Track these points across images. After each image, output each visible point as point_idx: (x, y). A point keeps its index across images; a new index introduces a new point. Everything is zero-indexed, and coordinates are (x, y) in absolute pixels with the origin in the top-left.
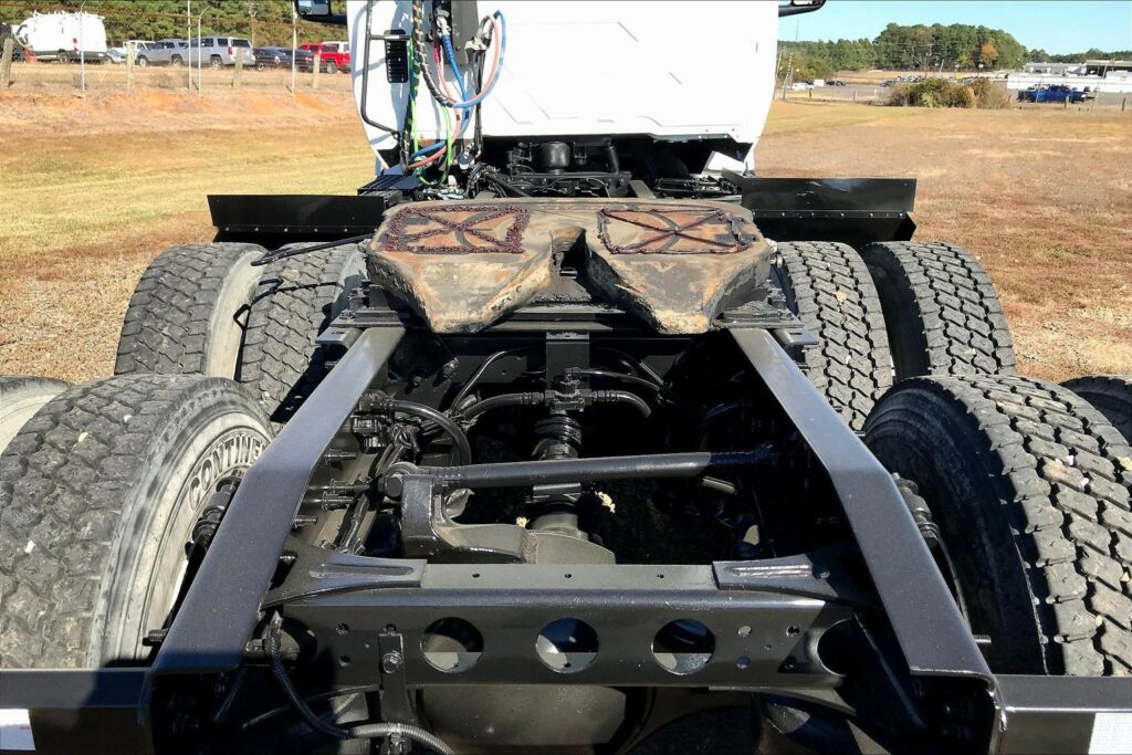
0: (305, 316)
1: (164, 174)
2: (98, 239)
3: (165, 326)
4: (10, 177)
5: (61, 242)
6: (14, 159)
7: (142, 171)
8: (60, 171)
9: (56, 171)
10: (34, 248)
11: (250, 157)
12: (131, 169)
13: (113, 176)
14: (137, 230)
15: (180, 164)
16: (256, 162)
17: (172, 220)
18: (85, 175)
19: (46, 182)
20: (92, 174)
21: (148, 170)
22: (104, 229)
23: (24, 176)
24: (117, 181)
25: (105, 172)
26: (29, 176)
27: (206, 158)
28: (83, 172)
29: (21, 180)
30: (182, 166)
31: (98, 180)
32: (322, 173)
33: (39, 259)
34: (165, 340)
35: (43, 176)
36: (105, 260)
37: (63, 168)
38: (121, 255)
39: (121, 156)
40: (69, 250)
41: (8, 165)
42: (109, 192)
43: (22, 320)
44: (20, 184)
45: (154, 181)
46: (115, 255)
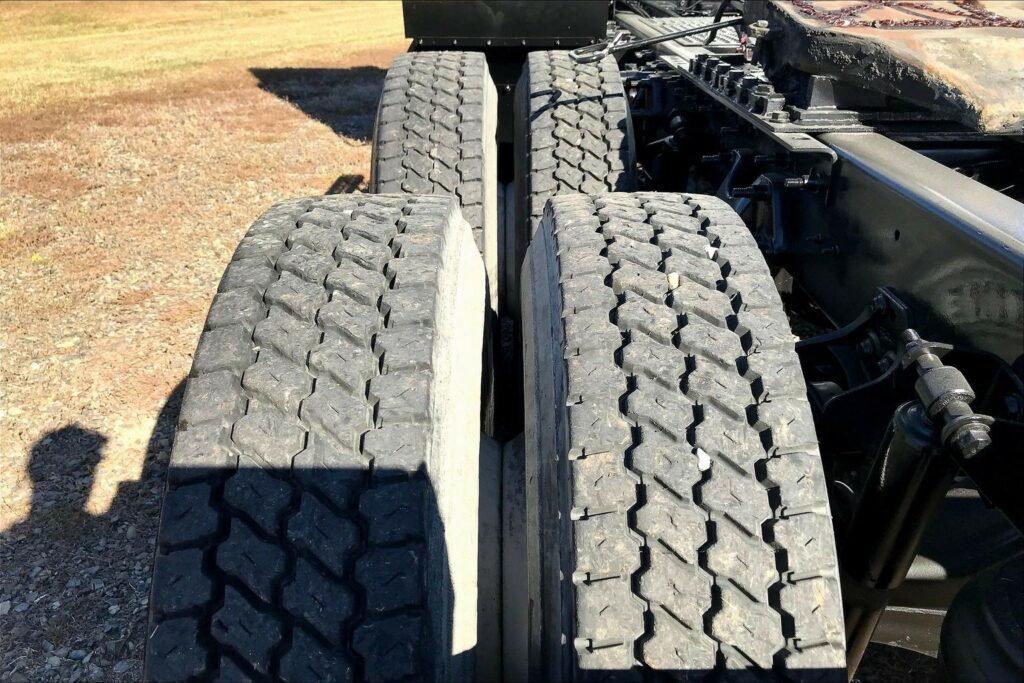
0: (599, 135)
1: (171, 27)
2: (142, 85)
3: (433, 147)
4: (25, 29)
5: (105, 88)
6: (25, 12)
7: (148, 24)
8: (71, 24)
9: (66, 23)
10: (81, 95)
11: (250, 11)
12: (139, 21)
13: (123, 28)
14: (176, 77)
15: (184, 17)
16: (256, 16)
17: (205, 67)
18: (95, 27)
19: (60, 34)
20: (103, 26)
21: (155, 22)
22: (141, 76)
23: (38, 29)
24: (126, 33)
25: (114, 24)
26: (43, 28)
27: (209, 11)
28: (93, 24)
29: (36, 32)
30: (187, 19)
31: (107, 31)
32: (328, 25)
33: (91, 105)
34: (437, 165)
35: (56, 28)
36: (156, 105)
37: (73, 20)
38: (171, 102)
39: (126, 8)
40: (117, 96)
41: (21, 18)
42: (127, 42)
43: (100, 165)
44: (36, 36)
45: (166, 33)
46: (164, 101)
